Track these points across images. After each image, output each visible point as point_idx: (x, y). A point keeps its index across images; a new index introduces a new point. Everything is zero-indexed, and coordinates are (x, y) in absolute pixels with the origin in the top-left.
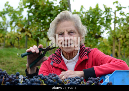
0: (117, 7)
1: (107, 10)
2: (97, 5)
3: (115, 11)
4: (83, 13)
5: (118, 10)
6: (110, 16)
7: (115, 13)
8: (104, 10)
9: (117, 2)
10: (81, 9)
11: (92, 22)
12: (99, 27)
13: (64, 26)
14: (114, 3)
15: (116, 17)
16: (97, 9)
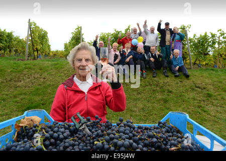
0: (220, 33)
1: (213, 36)
2: (206, 33)
3: (219, 36)
4: (196, 39)
5: (221, 36)
6: (215, 40)
7: (219, 38)
8: (211, 36)
9: (220, 30)
10: (194, 36)
11: (202, 45)
12: (207, 48)
13: (83, 54)
14: (218, 31)
15: (219, 40)
16: (206, 35)
